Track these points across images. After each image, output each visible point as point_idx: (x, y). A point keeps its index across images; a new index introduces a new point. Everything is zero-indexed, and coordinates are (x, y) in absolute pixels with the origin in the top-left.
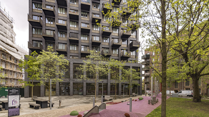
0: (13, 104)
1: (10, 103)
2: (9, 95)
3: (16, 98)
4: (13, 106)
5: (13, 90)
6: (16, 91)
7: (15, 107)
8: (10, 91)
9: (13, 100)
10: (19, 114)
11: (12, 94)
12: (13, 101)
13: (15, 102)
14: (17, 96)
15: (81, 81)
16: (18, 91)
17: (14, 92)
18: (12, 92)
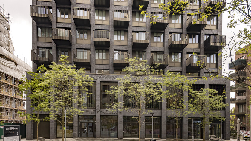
2: (5, 136)
5: (11, 128)
6: (15, 129)
8: (6, 129)
11: (9, 133)
14: (17, 137)
15: (114, 112)
16: (17, 129)
17: (12, 131)
18: (9, 131)
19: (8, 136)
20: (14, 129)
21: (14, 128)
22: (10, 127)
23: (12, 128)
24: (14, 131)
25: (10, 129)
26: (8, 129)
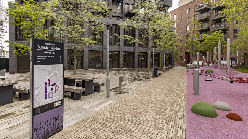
0: (46, 96)
1: (39, 92)
2: (35, 63)
3: (56, 74)
4: (49, 101)
5: (48, 46)
6: (57, 49)
7: (53, 103)
8: (39, 46)
9: (48, 82)
10: (61, 125)
11: (43, 58)
12: (46, 83)
13: (52, 89)
14: (59, 65)
15: (100, 48)
16: (60, 49)
17: (50, 53)
18: (45, 52)
19: (43, 63)
20: (54, 49)
21: (54, 47)
22: (46, 44)
23: (50, 46)
24: (54, 53)
25: (46, 48)
26: (42, 47)
